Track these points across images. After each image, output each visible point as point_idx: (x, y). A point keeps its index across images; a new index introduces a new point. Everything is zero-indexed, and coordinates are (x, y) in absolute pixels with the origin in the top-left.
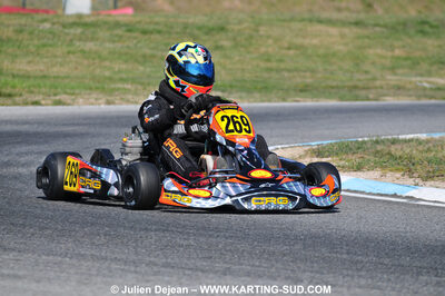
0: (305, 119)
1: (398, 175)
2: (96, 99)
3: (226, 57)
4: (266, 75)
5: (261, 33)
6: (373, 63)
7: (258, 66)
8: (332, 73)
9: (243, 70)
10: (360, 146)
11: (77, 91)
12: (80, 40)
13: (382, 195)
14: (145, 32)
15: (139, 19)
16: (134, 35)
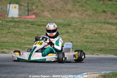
0: (101, 62)
4: (86, 44)
5: (85, 27)
7: (83, 40)
9: (77, 41)
11: (11, 48)
14: (38, 25)
15: (36, 20)
16: (35, 26)
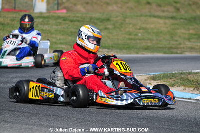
1: (192, 89)
3: (110, 33)
4: (129, 42)
5: (127, 22)
6: (180, 37)
7: (125, 37)
8: (160, 41)
9: (118, 40)
10: (174, 76)
12: (41, 25)
13: (184, 99)
14: (72, 21)
15: (69, 15)
16: (67, 22)
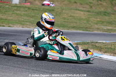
1: (97, 51)
2: (19, 26)
5: (63, 12)
6: (92, 22)
7: (62, 20)
8: (81, 24)
10: (88, 43)
11: (14, 24)
12: (16, 10)
14: (33, 10)
15: (31, 6)
16: (30, 10)
